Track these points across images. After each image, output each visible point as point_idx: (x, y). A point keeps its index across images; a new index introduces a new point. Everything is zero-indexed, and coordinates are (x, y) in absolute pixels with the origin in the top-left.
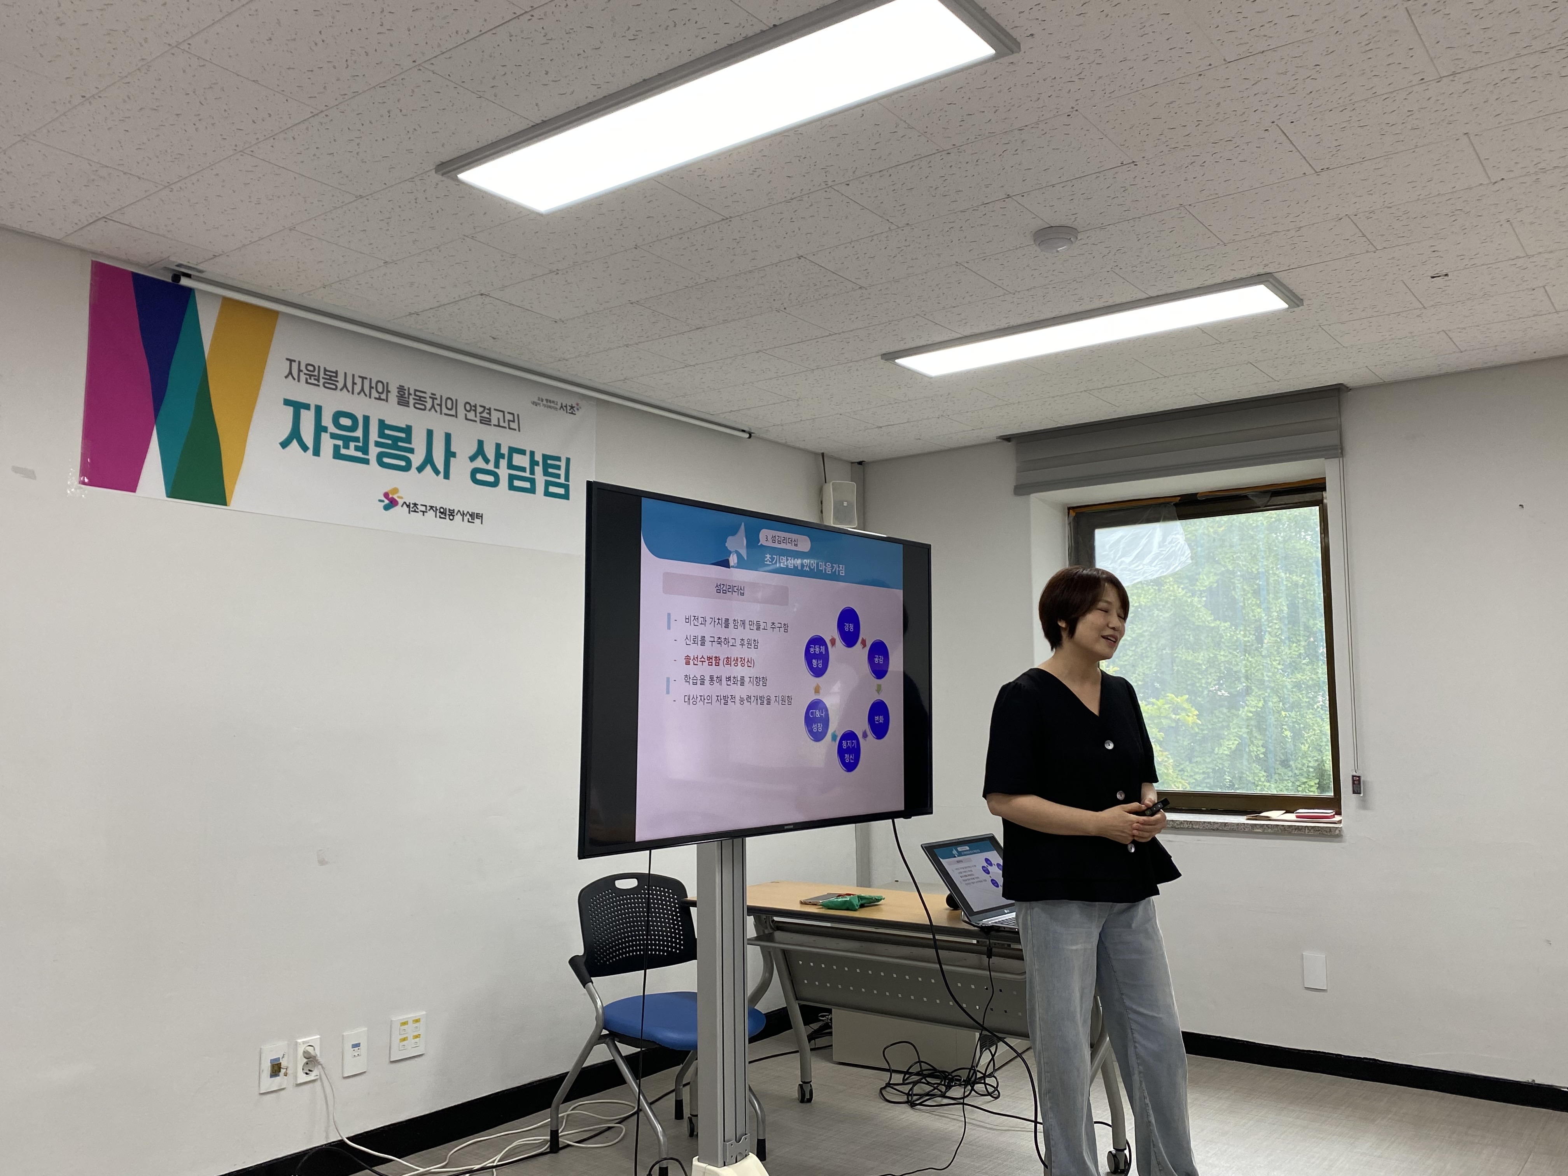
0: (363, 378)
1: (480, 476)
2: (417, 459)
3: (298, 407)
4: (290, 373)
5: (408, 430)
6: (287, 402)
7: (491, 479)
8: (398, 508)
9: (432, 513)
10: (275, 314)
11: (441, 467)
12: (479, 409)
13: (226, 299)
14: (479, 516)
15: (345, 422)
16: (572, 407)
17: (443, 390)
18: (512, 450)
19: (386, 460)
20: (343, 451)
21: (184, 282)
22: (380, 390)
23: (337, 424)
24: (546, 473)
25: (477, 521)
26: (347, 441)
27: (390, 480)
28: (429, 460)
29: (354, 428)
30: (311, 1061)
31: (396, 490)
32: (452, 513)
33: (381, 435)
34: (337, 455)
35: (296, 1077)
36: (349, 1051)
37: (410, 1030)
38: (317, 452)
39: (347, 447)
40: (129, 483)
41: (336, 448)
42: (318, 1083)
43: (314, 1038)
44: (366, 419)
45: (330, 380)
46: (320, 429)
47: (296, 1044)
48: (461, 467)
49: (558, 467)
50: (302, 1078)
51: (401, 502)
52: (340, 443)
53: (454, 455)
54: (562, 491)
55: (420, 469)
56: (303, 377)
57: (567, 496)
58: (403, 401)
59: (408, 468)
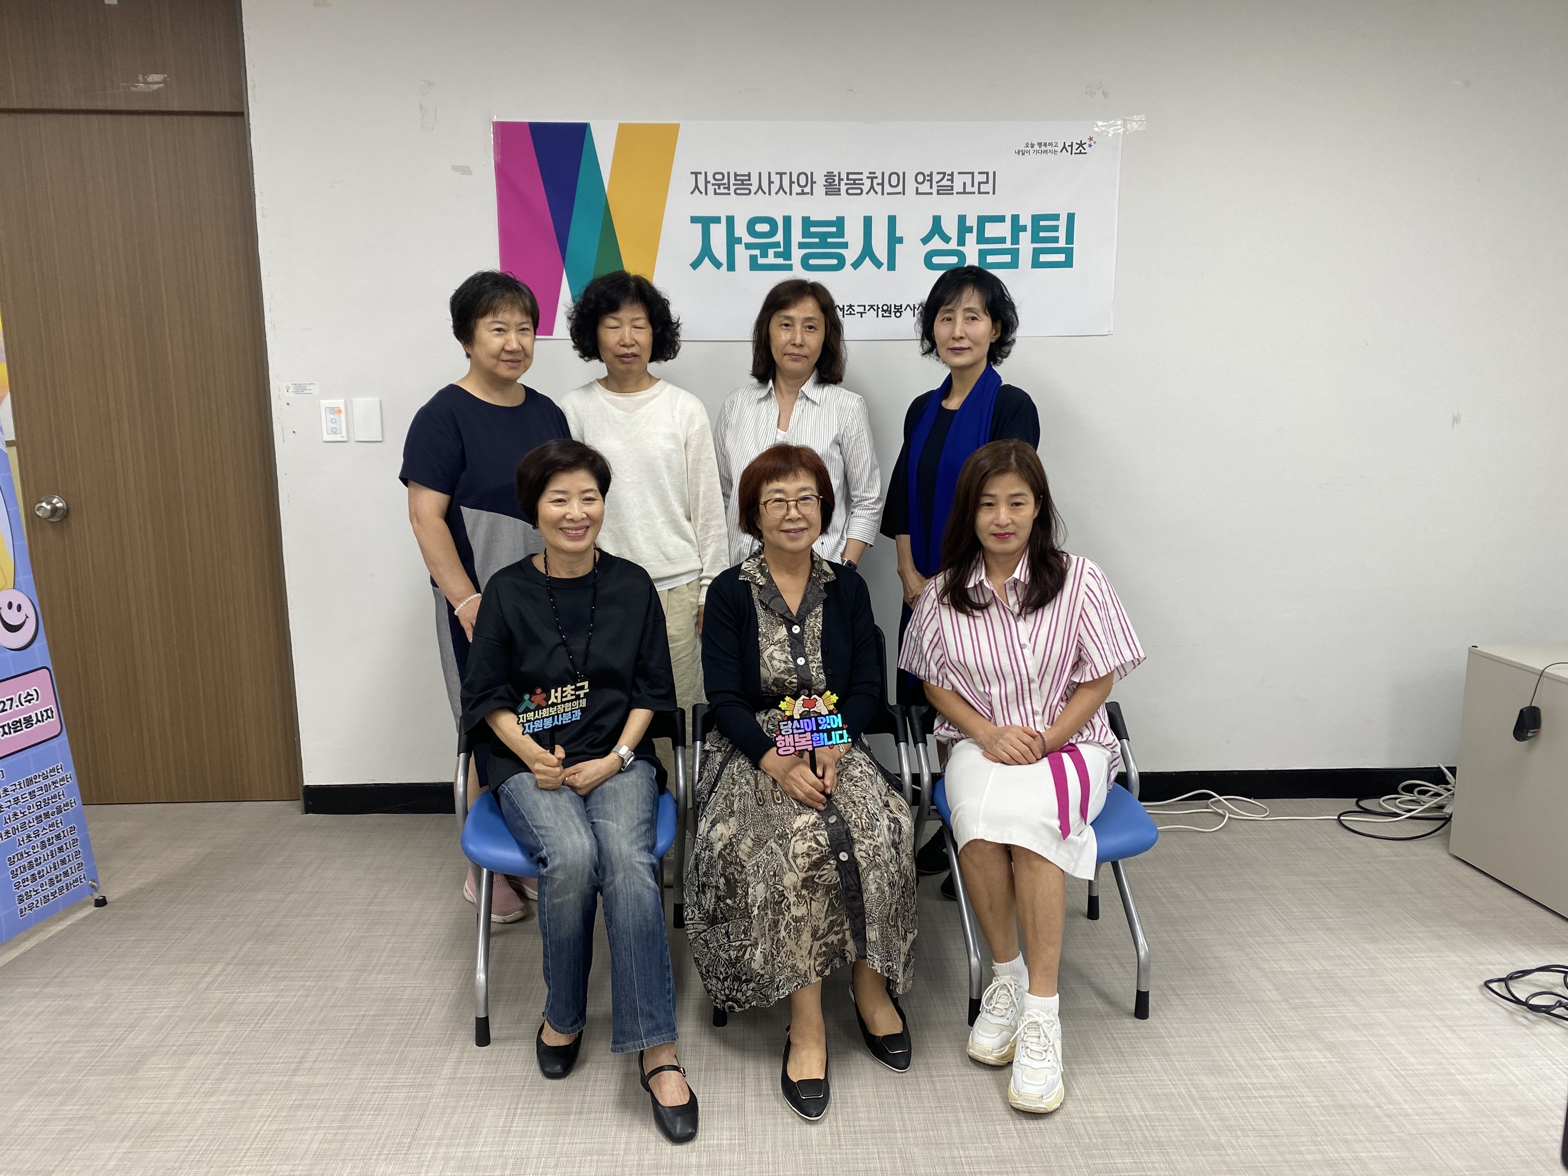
0: (781, 174)
1: (937, 260)
2: (852, 253)
3: (706, 222)
4: (697, 187)
5: (840, 222)
6: (694, 220)
7: (953, 260)
9: (872, 313)
10: (676, 127)
11: (883, 258)
12: (936, 178)
15: (762, 227)
16: (1081, 145)
17: (884, 165)
18: (983, 220)
19: (812, 262)
20: (761, 261)
22: (805, 184)
23: (752, 232)
24: (1035, 239)
26: (764, 250)
28: (867, 251)
29: (773, 232)
33: (806, 234)
34: (753, 266)
38: (731, 267)
39: (765, 255)
41: (753, 259)
44: (787, 220)
45: (742, 184)
46: (732, 240)
48: (911, 252)
49: (1056, 228)
52: (757, 252)
53: (900, 240)
54: (1061, 258)
55: (856, 265)
56: (711, 189)
57: (1068, 263)
58: (832, 189)
59: (841, 265)
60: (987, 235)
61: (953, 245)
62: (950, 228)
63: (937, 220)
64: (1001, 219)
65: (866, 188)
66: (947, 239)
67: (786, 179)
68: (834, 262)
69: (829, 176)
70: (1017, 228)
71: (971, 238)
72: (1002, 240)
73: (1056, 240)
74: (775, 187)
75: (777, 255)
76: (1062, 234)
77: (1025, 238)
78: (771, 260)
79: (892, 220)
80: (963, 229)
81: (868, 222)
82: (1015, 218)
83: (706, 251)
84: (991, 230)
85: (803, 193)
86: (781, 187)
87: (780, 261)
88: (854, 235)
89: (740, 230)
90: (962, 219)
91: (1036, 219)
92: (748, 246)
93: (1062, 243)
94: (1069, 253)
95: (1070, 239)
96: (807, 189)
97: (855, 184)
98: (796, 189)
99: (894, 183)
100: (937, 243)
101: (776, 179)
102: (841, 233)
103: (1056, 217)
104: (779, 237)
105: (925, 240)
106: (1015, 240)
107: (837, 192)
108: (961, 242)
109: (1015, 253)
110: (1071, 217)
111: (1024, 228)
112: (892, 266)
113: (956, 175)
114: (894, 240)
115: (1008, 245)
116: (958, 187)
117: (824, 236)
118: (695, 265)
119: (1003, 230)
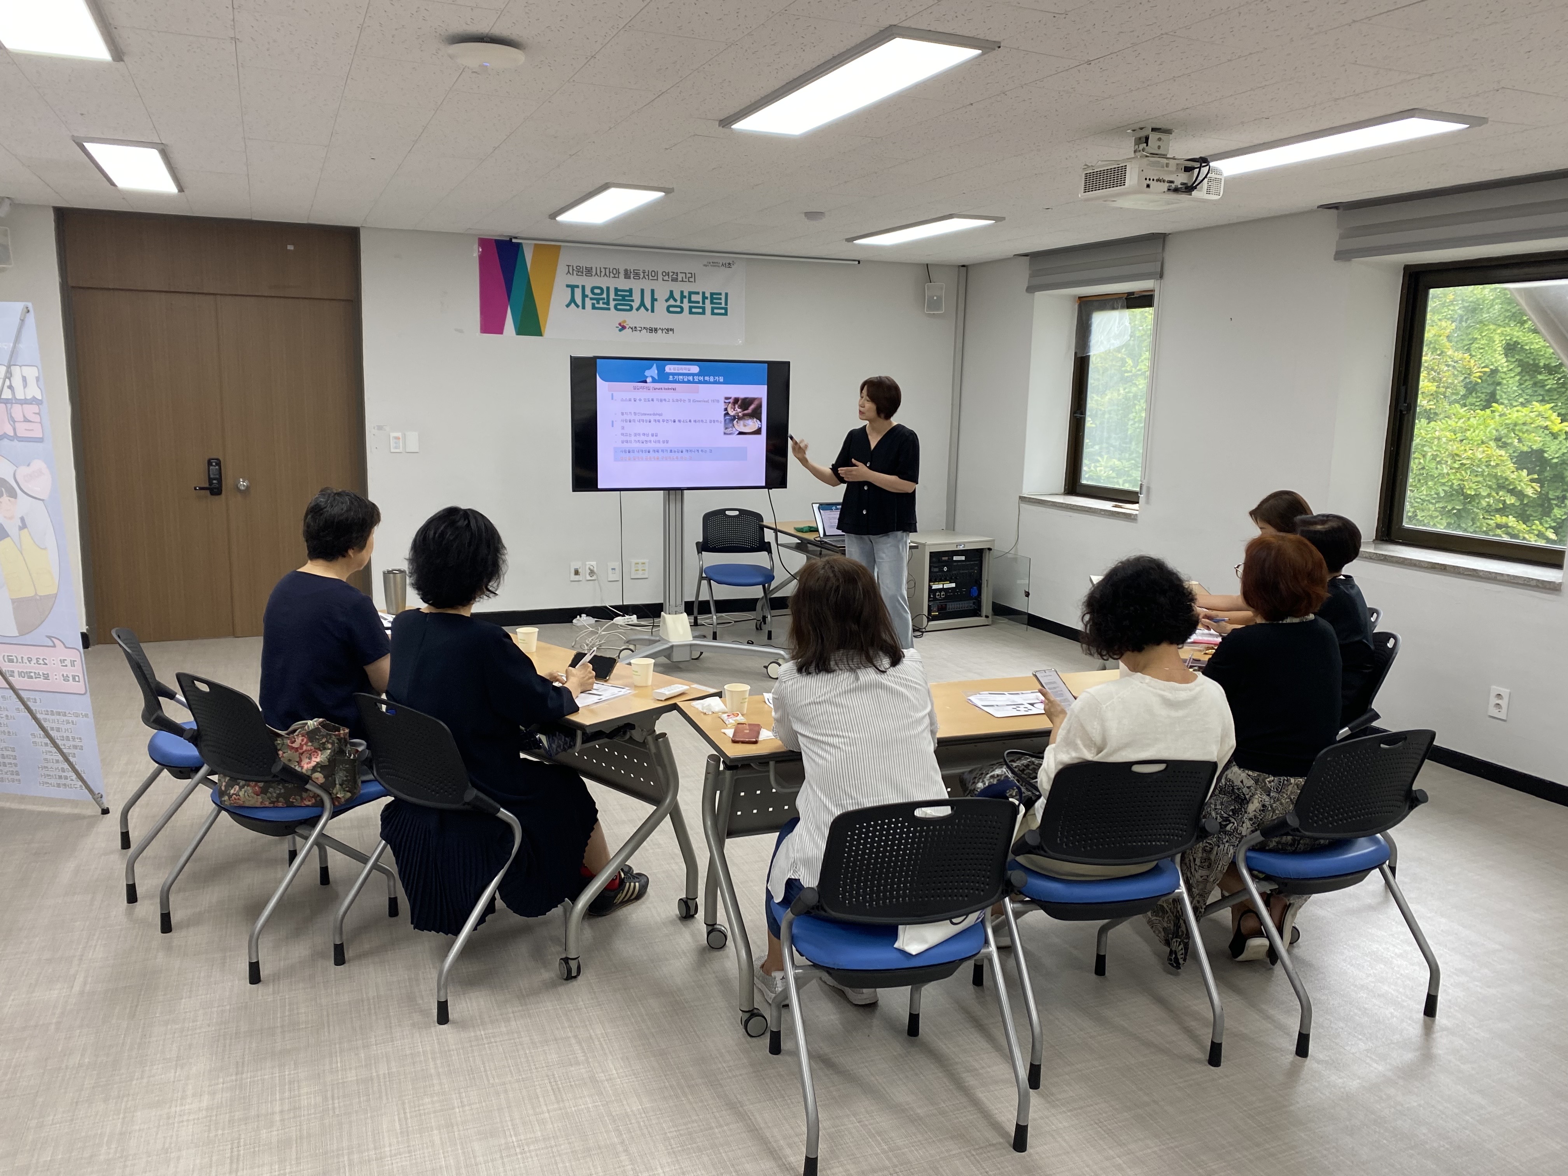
0: (605, 268)
1: (671, 309)
2: (636, 305)
3: (573, 287)
4: (569, 272)
5: (630, 291)
6: (568, 286)
7: (679, 310)
8: (627, 329)
9: (645, 331)
10: (559, 247)
11: (649, 307)
12: (671, 274)
13: (535, 244)
14: (672, 330)
15: (597, 291)
16: (729, 264)
17: (649, 268)
18: (690, 293)
19: (619, 307)
20: (597, 306)
21: (514, 241)
22: (615, 273)
23: (593, 293)
24: (712, 303)
25: (671, 333)
26: (598, 300)
27: (621, 316)
28: (642, 304)
29: (602, 293)
30: (592, 572)
31: (625, 321)
32: (656, 330)
33: (616, 295)
34: (594, 307)
35: (586, 577)
36: (610, 571)
37: (640, 567)
38: (584, 308)
39: (598, 303)
40: (499, 330)
41: (593, 304)
42: (596, 582)
43: (594, 563)
44: (608, 288)
45: (589, 271)
46: (584, 296)
47: (586, 565)
48: (660, 306)
49: (720, 299)
50: (589, 578)
51: (627, 327)
52: (595, 302)
53: (656, 300)
54: (723, 311)
55: (638, 309)
56: (575, 273)
57: (726, 314)
58: (627, 276)
59: (631, 309)
60: (692, 300)
61: (678, 303)
62: (677, 296)
63: (671, 292)
64: (698, 293)
65: (641, 276)
66: (676, 300)
67: (607, 271)
68: (628, 308)
69: (626, 270)
70: (704, 298)
71: (686, 301)
72: (698, 302)
73: (721, 304)
74: (603, 274)
75: (604, 303)
76: (723, 301)
77: (708, 302)
78: (601, 305)
79: (653, 291)
80: (683, 297)
81: (642, 291)
82: (704, 293)
83: (573, 300)
84: (694, 298)
85: (615, 277)
86: (605, 274)
87: (605, 306)
88: (637, 297)
89: (588, 292)
90: (682, 292)
91: (712, 294)
92: (591, 299)
93: (723, 305)
94: (726, 309)
95: (726, 304)
96: (617, 276)
97: (637, 275)
98: (612, 275)
99: (653, 275)
100: (672, 302)
101: (603, 270)
102: (631, 295)
103: (720, 294)
104: (605, 296)
105: (667, 301)
106: (704, 303)
107: (629, 278)
108: (682, 302)
109: (704, 308)
110: (726, 294)
111: (707, 298)
112: (653, 311)
113: (679, 274)
114: (654, 300)
115: (701, 305)
116: (680, 279)
117: (623, 296)
118: (568, 306)
119: (699, 298)
